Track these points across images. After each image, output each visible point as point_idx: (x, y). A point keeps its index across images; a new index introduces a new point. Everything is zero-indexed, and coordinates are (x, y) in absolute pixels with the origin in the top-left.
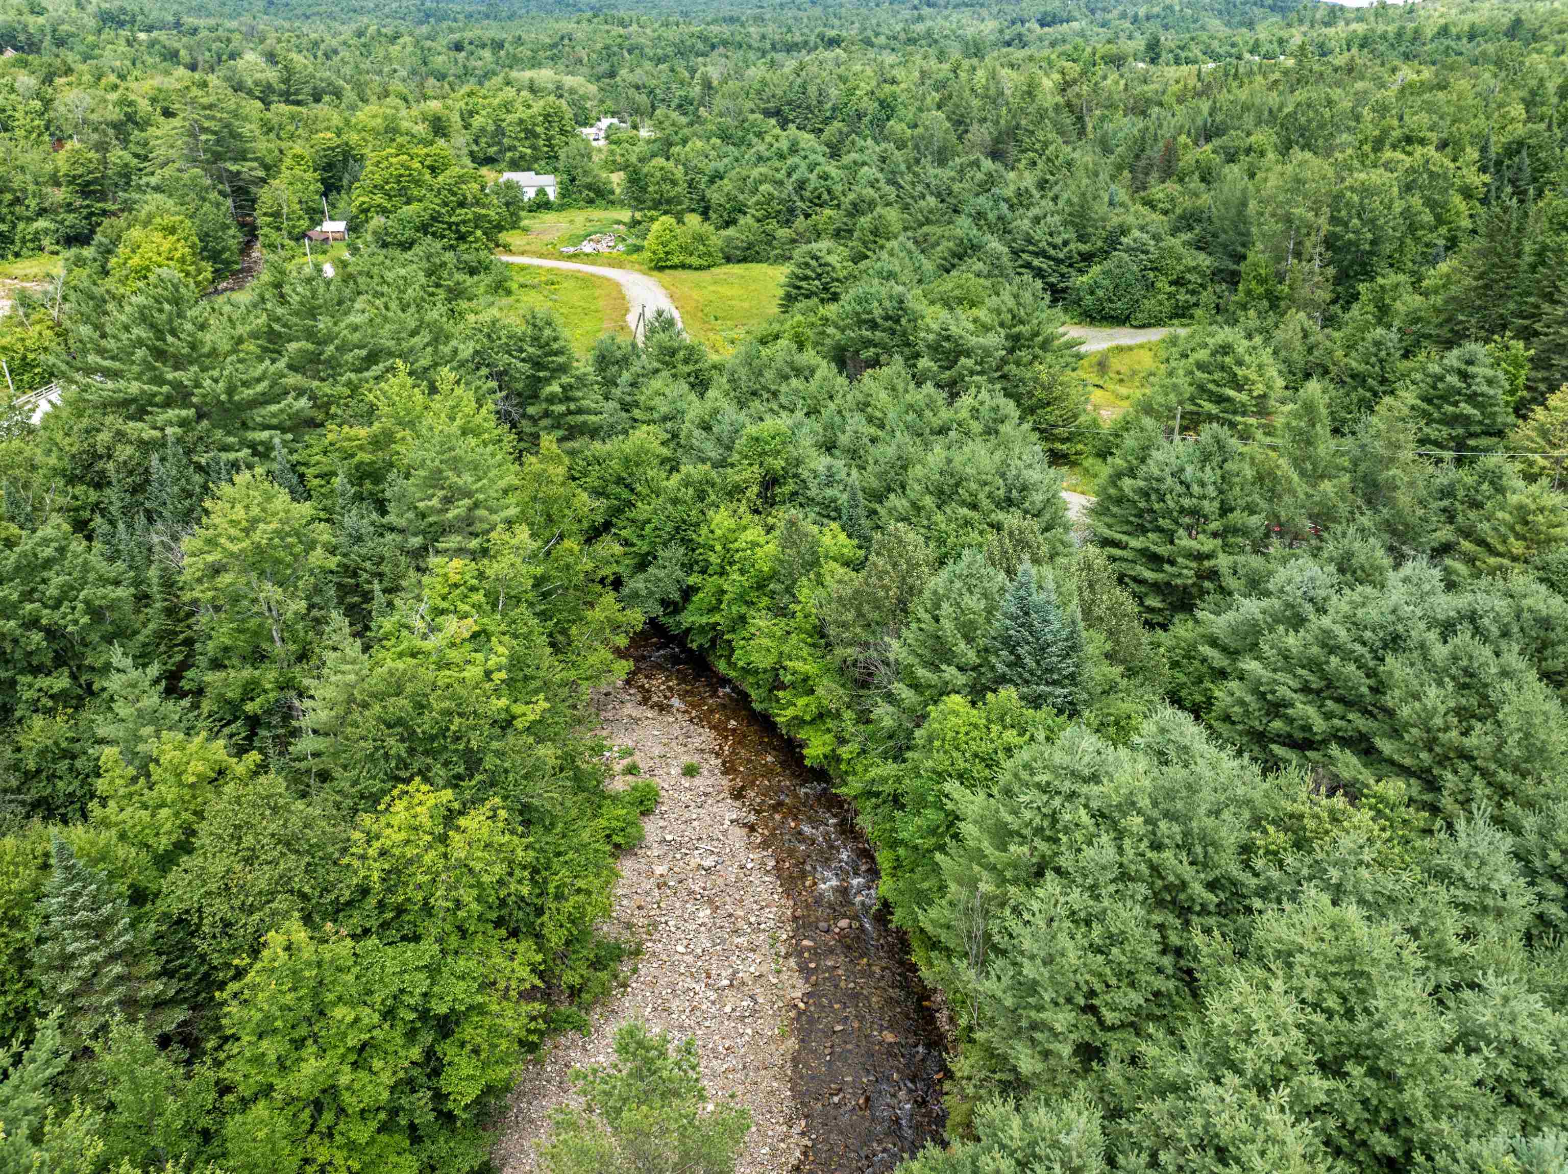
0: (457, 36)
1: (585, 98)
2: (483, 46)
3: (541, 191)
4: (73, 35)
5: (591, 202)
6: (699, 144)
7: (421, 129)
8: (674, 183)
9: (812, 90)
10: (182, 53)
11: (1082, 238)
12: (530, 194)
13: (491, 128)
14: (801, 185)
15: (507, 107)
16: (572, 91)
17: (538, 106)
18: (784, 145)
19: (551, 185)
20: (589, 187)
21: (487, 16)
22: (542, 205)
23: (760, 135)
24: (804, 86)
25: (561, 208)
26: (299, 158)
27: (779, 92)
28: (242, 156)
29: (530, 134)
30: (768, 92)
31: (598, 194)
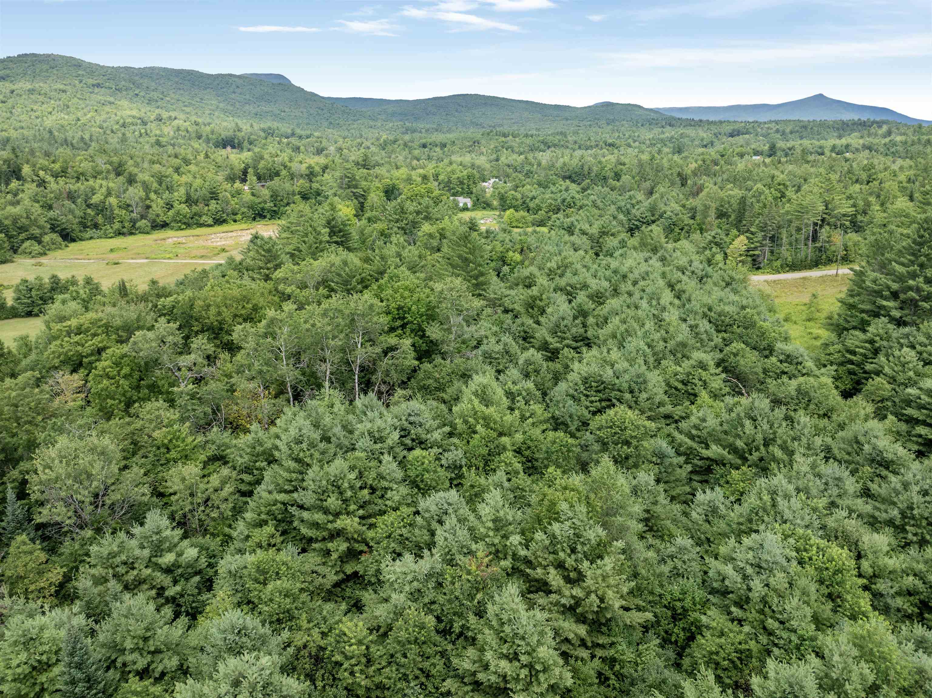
0: (424, 141)
1: (484, 170)
2: (436, 146)
3: (465, 204)
4: (255, 140)
5: (484, 208)
6: (529, 187)
7: (419, 179)
8: (517, 200)
9: (586, 168)
10: (302, 148)
11: (653, 215)
12: (461, 205)
13: (446, 180)
14: (564, 201)
15: (453, 172)
16: (479, 167)
17: (465, 173)
18: (563, 188)
19: (469, 202)
20: (484, 203)
21: (437, 130)
22: (465, 209)
23: (554, 184)
24: (582, 166)
25: (473, 210)
26: (378, 188)
27: (571, 169)
28: (356, 187)
29: (462, 183)
30: (566, 168)
31: (487, 206)
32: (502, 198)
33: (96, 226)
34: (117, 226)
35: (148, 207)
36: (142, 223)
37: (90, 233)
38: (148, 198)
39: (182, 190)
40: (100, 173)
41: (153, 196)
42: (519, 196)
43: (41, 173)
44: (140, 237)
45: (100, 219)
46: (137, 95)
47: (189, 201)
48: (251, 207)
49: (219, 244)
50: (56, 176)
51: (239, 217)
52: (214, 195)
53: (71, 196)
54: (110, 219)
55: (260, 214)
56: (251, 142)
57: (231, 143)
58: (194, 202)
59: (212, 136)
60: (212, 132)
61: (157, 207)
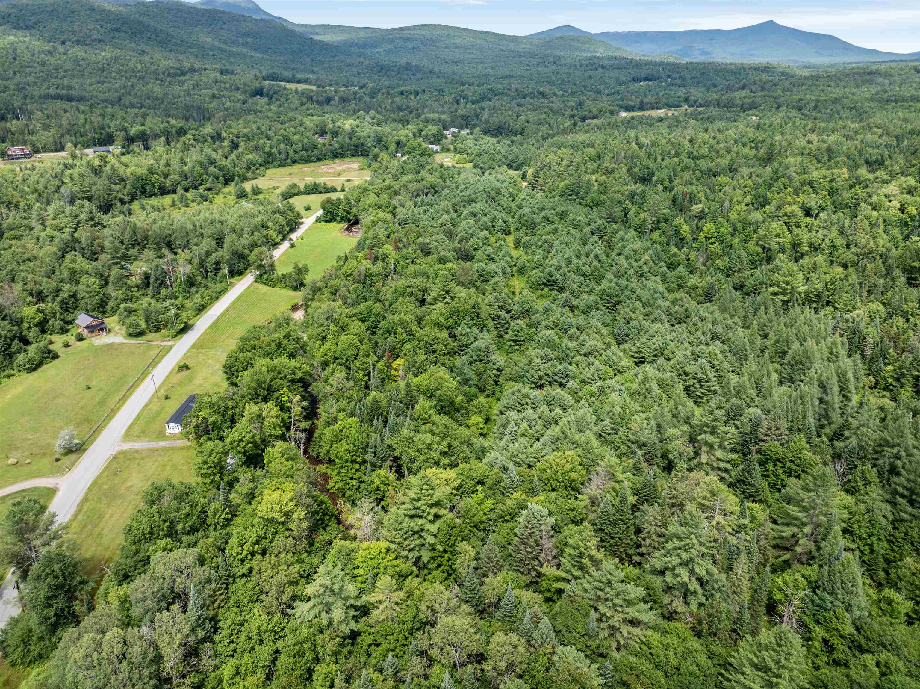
1: (446, 122)
5: (447, 152)
13: (426, 135)
16: (443, 120)
22: (437, 152)
25: (441, 153)
29: (434, 136)
31: (448, 150)
32: (455, 148)
33: (268, 162)
34: (279, 162)
35: (288, 153)
36: (289, 161)
37: (268, 166)
38: (286, 149)
39: (300, 145)
40: (256, 134)
41: (288, 147)
42: (463, 147)
43: (231, 135)
44: (288, 167)
45: (270, 160)
46: (149, 38)
47: (303, 149)
48: (332, 152)
49: (331, 171)
50: (238, 138)
51: (327, 157)
52: (315, 147)
53: (257, 148)
54: (275, 159)
55: (336, 156)
56: (275, 93)
57: (260, 92)
58: (307, 150)
59: (247, 88)
60: (244, 84)
61: (291, 153)
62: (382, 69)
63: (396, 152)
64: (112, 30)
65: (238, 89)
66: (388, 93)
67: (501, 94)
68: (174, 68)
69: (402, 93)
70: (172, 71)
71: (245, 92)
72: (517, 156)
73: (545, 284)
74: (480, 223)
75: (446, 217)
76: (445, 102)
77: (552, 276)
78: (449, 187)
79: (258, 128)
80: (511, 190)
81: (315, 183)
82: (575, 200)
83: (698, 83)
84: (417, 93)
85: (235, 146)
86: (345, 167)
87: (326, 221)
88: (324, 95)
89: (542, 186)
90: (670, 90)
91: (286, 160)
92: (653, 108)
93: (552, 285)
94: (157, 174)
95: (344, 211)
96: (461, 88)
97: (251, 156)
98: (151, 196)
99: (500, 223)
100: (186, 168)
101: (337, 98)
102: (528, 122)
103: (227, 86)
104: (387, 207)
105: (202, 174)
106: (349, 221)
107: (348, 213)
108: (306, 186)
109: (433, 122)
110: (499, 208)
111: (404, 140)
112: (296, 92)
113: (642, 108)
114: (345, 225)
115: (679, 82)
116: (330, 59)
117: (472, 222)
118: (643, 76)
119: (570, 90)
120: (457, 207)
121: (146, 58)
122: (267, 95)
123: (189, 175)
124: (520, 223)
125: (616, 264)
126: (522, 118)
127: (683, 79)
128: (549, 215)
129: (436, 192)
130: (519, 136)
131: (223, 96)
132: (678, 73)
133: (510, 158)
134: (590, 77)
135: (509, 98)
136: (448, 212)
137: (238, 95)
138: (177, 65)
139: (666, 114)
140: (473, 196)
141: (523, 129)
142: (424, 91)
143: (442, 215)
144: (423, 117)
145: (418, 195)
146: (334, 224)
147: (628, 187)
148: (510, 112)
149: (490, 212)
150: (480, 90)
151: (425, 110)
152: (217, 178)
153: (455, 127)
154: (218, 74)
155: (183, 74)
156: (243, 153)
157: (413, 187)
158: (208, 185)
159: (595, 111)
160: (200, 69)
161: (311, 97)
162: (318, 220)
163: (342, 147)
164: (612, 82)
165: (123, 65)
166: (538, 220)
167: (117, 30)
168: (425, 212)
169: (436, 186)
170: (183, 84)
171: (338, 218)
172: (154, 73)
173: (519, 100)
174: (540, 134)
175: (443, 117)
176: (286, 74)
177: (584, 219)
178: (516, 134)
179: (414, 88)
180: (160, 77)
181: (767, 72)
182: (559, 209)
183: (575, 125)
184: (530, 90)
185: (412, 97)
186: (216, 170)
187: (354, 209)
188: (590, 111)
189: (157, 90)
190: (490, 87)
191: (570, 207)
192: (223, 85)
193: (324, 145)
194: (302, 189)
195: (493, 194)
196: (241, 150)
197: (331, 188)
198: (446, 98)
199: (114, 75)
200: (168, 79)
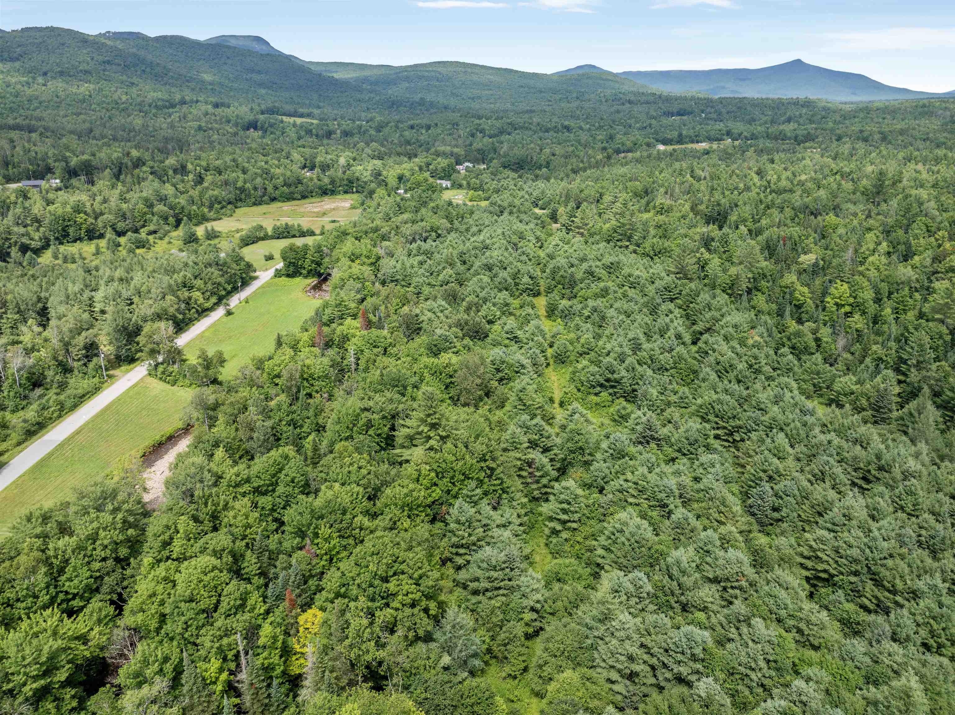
1: (460, 155)
3: (447, 185)
5: (458, 188)
6: (485, 175)
7: (417, 169)
8: (477, 184)
12: (444, 186)
13: (435, 169)
15: (439, 164)
16: (456, 154)
17: (446, 161)
20: (458, 184)
22: (447, 188)
23: (501, 173)
25: (451, 189)
29: (444, 170)
31: (460, 186)
32: (468, 184)
33: (241, 200)
34: (254, 200)
35: (265, 189)
36: (266, 198)
37: (239, 204)
38: (264, 184)
39: (282, 179)
40: (228, 167)
41: (267, 182)
42: (478, 182)
43: (198, 168)
44: (265, 206)
45: (243, 196)
46: (144, 71)
47: (285, 184)
48: (320, 188)
49: (315, 210)
50: (206, 170)
51: (314, 194)
52: (300, 182)
53: (226, 183)
54: (249, 196)
55: (325, 192)
56: (271, 126)
57: (253, 125)
58: (289, 186)
59: (239, 121)
60: (237, 116)
61: (270, 189)
62: (393, 104)
63: (398, 188)
64: (104, 62)
65: (229, 121)
66: (397, 127)
67: (521, 128)
68: (163, 100)
69: (412, 127)
70: (160, 103)
71: (236, 125)
72: (543, 192)
73: (601, 385)
74: (497, 280)
75: (449, 271)
76: (460, 136)
77: (613, 372)
78: (456, 230)
79: (234, 160)
80: (538, 233)
81: (287, 224)
82: (627, 246)
83: (735, 117)
84: (428, 127)
85: (200, 180)
86: (333, 206)
87: (288, 276)
88: (325, 128)
89: (579, 228)
90: (708, 124)
91: (261, 197)
92: (692, 142)
93: (612, 387)
94: (85, 213)
95: (313, 262)
96: (478, 121)
97: (216, 193)
98: (75, 241)
99: (526, 279)
100: (124, 206)
101: (338, 131)
102: (554, 155)
103: (218, 118)
104: (368, 257)
105: (145, 213)
106: (320, 275)
107: (319, 264)
108: (275, 229)
109: (444, 154)
110: (524, 258)
111: (407, 174)
112: (295, 125)
113: (680, 140)
114: (313, 281)
115: (714, 116)
116: (339, 94)
117: (486, 279)
118: (675, 111)
119: (597, 124)
120: (466, 257)
121: (134, 90)
122: (262, 128)
123: (128, 214)
124: (553, 279)
125: (714, 351)
126: (547, 151)
127: (720, 114)
128: (594, 269)
129: (439, 236)
130: (544, 170)
131: (211, 129)
132: (712, 107)
133: (535, 194)
134: (618, 112)
135: (530, 133)
136: (452, 265)
137: (228, 128)
138: (166, 97)
139: (711, 148)
140: (488, 242)
141: (548, 163)
142: (436, 125)
143: (444, 268)
144: (433, 150)
145: (414, 240)
146: (298, 280)
147: (698, 230)
148: (532, 145)
149: (511, 263)
150: (498, 124)
151: (437, 144)
152: (166, 219)
153: (469, 161)
154: (210, 107)
155: (173, 106)
156: (207, 188)
157: (407, 230)
158: (152, 228)
159: (629, 144)
160: (192, 101)
161: (311, 131)
162: (278, 274)
163: (333, 182)
164: (643, 117)
165: (106, 97)
166: (579, 275)
167: (108, 62)
168: (421, 263)
169: (438, 228)
170: (170, 116)
171: (304, 272)
172: (140, 104)
173: (541, 134)
174: (570, 167)
175: (456, 150)
176: (289, 108)
177: (644, 275)
178: (540, 168)
179: (425, 121)
180: (145, 109)
181: (808, 107)
182: (608, 259)
183: (609, 157)
184: (553, 124)
185: (424, 131)
186: (166, 208)
187: (327, 260)
188: (623, 144)
189: (138, 122)
190: (509, 121)
191: (622, 257)
192: (213, 118)
193: (311, 179)
194: (270, 231)
195: (515, 239)
196: (206, 184)
197: (308, 231)
198: (461, 132)
199: (93, 106)
200: (154, 111)
